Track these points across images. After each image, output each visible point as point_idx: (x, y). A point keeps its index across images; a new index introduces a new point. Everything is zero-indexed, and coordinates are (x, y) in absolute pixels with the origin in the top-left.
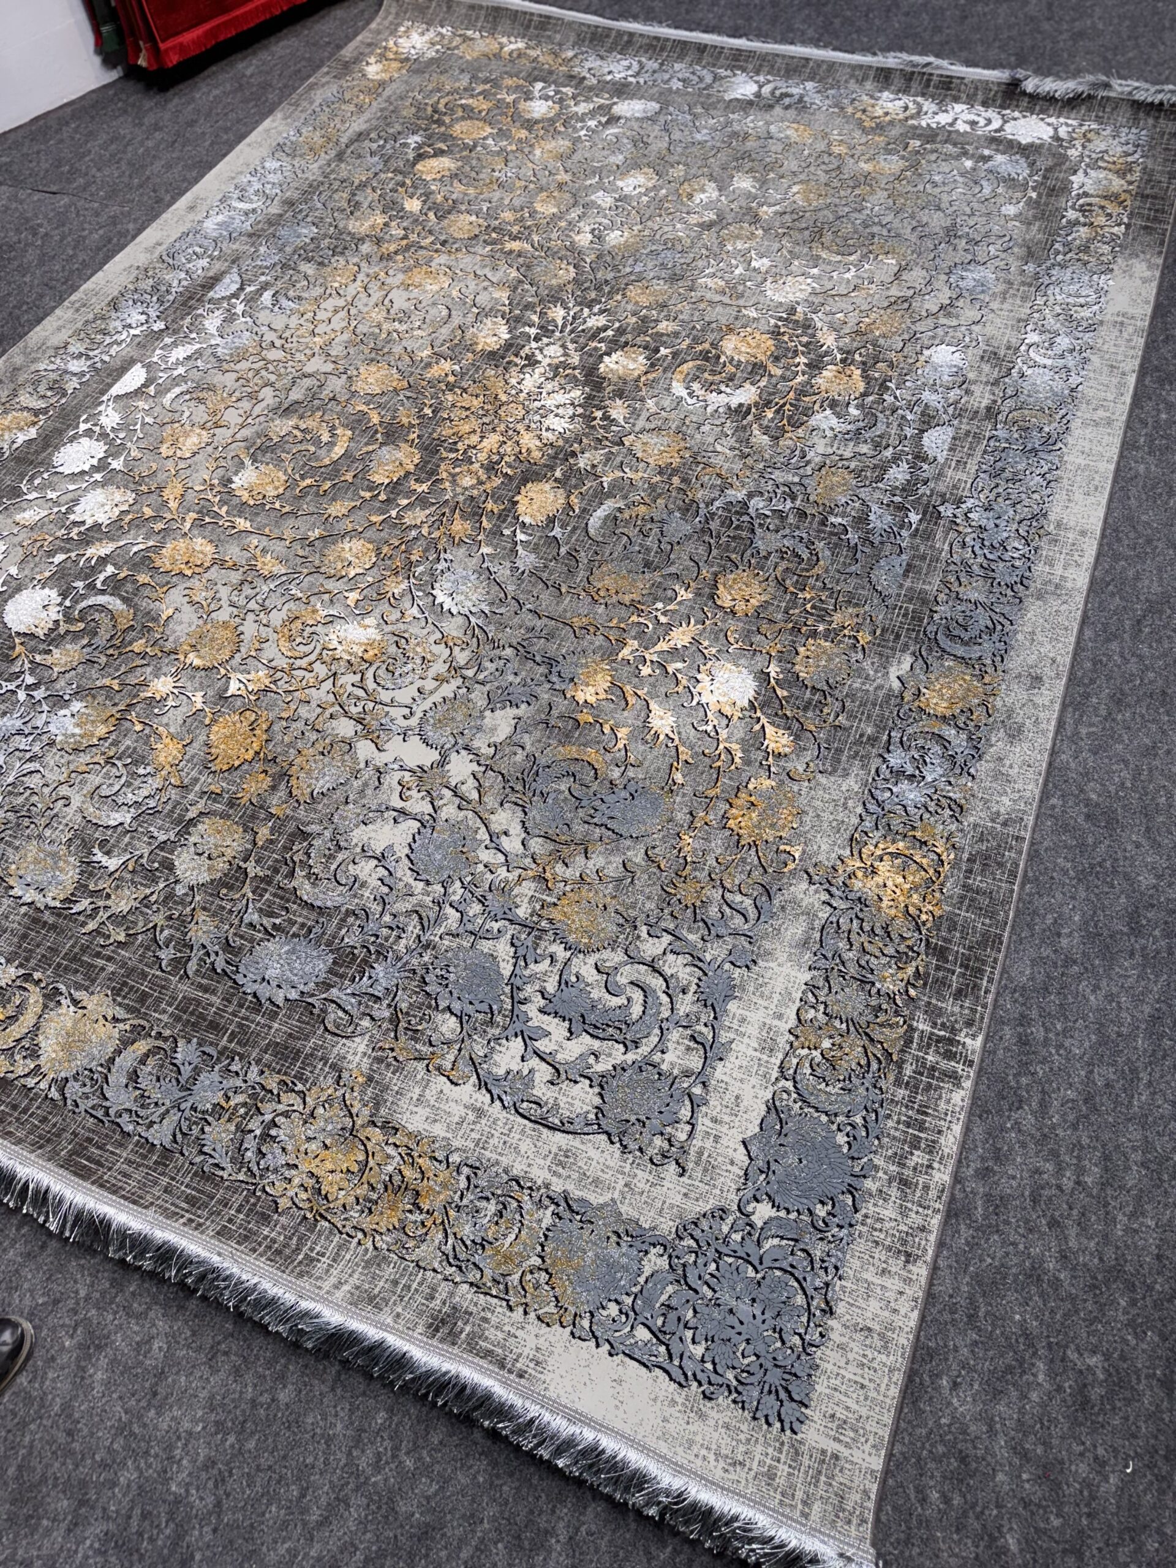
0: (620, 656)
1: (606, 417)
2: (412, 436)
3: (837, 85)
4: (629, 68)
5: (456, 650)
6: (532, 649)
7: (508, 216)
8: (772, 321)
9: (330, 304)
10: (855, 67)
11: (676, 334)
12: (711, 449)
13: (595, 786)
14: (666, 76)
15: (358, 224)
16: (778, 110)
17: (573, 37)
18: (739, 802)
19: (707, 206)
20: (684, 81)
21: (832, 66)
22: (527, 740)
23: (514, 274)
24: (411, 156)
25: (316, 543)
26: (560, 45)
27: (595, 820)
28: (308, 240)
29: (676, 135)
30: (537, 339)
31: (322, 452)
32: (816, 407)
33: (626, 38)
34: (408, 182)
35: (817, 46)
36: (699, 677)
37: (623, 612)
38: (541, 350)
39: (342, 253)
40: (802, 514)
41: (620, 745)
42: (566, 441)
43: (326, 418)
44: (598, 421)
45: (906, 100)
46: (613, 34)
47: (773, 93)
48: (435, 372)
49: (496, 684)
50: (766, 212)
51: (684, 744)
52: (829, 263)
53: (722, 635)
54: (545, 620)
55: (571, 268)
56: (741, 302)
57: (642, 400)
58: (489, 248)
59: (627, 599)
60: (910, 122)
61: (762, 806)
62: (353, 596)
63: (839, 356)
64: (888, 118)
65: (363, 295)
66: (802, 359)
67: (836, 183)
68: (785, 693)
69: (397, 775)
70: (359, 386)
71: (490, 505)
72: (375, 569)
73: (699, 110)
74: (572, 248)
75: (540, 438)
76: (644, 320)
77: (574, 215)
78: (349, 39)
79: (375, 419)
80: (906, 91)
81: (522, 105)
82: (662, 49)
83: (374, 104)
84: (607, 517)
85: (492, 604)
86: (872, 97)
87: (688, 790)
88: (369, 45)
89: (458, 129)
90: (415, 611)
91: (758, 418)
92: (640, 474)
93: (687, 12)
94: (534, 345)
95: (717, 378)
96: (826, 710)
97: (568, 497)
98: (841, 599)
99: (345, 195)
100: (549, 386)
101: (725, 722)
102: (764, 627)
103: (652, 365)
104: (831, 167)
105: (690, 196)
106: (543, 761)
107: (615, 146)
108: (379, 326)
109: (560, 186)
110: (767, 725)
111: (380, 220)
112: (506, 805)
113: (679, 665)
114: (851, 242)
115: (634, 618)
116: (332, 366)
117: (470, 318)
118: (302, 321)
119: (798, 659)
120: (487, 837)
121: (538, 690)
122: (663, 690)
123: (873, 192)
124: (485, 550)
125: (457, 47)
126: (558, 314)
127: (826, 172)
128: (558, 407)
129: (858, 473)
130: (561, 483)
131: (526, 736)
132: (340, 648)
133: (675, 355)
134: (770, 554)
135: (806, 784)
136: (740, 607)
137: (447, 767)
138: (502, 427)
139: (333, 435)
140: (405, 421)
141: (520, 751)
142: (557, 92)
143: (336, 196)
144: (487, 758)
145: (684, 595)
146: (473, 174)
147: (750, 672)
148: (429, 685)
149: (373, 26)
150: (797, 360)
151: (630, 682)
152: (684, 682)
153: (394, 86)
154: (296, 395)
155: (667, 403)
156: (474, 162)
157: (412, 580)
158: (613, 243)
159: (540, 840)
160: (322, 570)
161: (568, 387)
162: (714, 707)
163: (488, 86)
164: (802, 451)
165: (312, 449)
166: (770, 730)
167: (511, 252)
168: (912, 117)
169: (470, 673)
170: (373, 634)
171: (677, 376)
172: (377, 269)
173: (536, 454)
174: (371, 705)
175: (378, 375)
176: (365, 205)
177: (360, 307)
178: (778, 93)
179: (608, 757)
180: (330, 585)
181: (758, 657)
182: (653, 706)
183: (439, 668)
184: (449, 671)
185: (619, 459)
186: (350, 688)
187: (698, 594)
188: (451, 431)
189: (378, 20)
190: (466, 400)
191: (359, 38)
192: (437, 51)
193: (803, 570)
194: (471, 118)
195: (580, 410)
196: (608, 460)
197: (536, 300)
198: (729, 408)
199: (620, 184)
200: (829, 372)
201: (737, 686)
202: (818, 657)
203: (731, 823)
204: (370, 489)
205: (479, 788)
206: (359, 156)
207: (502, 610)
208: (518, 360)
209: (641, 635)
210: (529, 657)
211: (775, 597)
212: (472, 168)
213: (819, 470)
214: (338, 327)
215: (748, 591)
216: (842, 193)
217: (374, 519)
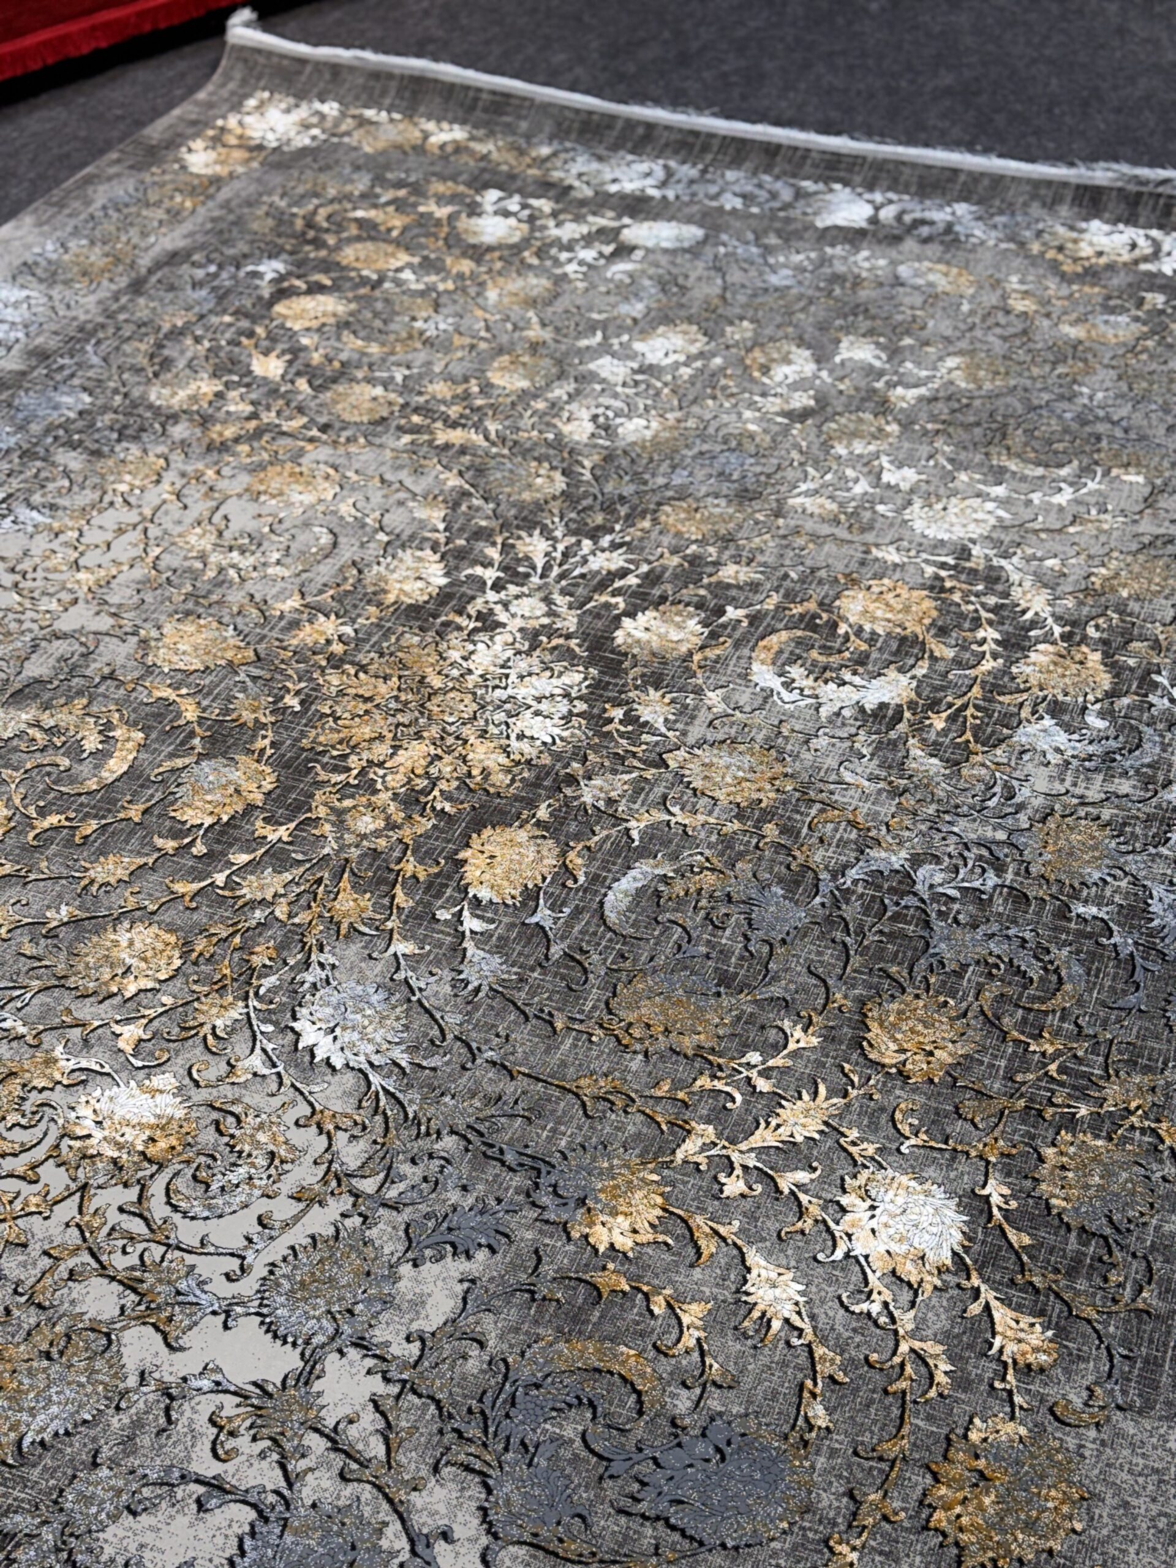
0: (680, 1155)
1: (630, 718)
2: (260, 744)
3: (1009, 208)
4: (648, 175)
5: (341, 1138)
6: (497, 1139)
7: (440, 389)
8: (930, 570)
9: (110, 519)
10: (1037, 184)
11: (754, 587)
12: (833, 777)
13: (639, 1430)
14: (713, 189)
15: (166, 392)
16: (910, 245)
17: (548, 127)
18: (955, 1471)
19: (799, 385)
20: (744, 196)
21: (998, 181)
22: (490, 1326)
23: (453, 481)
24: (266, 293)
25: (62, 932)
26: (528, 137)
27: (643, 1507)
28: (72, 415)
29: (735, 276)
30: (498, 586)
31: (85, 769)
32: (1025, 713)
33: (640, 131)
34: (260, 331)
35: (972, 150)
36: (845, 1200)
37: (682, 1070)
38: (506, 605)
39: (136, 438)
40: (1019, 898)
41: (689, 1340)
42: (557, 756)
43: (94, 709)
44: (616, 725)
45: (1130, 233)
46: (619, 125)
47: (899, 218)
48: (307, 635)
49: (424, 1208)
50: (904, 397)
51: (824, 1341)
52: (1024, 479)
53: (884, 1118)
54: (523, 1083)
55: (558, 476)
56: (870, 537)
57: (698, 691)
58: (406, 439)
59: (688, 1043)
60: (1144, 267)
61: (1001, 1480)
62: (131, 1033)
63: (1058, 630)
64: (1103, 260)
65: (174, 507)
66: (990, 634)
67: (1021, 355)
68: (1027, 1240)
69: (207, 1405)
70: (161, 657)
71: (410, 866)
72: (179, 982)
73: (773, 240)
74: (559, 443)
75: (506, 750)
76: (695, 561)
77: (559, 392)
78: (157, 113)
79: (190, 713)
80: (1131, 220)
81: (464, 223)
82: (705, 148)
83: (201, 210)
84: (640, 892)
85: (412, 1049)
86: (1072, 228)
87: (840, 1441)
88: (194, 123)
89: (349, 255)
90: (256, 1062)
91: (919, 728)
92: (701, 818)
93: (744, 98)
94: (492, 596)
95: (835, 660)
96: (1114, 1277)
97: (563, 854)
98: (1115, 1056)
99: (143, 347)
100: (522, 664)
101: (906, 1296)
102: (969, 1106)
103: (713, 635)
104: (1011, 330)
105: (765, 370)
106: (525, 1373)
107: (629, 289)
108: (203, 557)
109: (535, 347)
110: (994, 1304)
111: (207, 387)
112: (446, 1471)
113: (803, 1176)
114: (1059, 447)
115: (704, 1082)
116: (111, 621)
117: (373, 550)
118: (55, 545)
119: (1045, 1170)
120: (403, 1544)
121: (512, 1221)
122: (772, 1226)
123: (1089, 371)
124: (402, 947)
125: (348, 133)
126: (535, 547)
127: (1004, 339)
128: (539, 700)
129: (1119, 828)
130: (551, 829)
131: (488, 1319)
132: (98, 1134)
133: (755, 619)
134: (964, 967)
135: (1092, 1433)
136: (917, 1065)
137: (317, 1386)
138: (435, 731)
139: (107, 740)
140: (247, 716)
141: (474, 1351)
142: (524, 206)
143: (127, 348)
144: (405, 1366)
145: (801, 1039)
146: (378, 323)
147: (950, 1194)
148: (283, 1209)
149: (201, 95)
150: (981, 634)
151: (702, 1210)
152: (815, 1210)
153: (237, 185)
154: (36, 668)
155: (744, 698)
156: (379, 306)
157: (253, 1002)
158: (632, 438)
159: (522, 1552)
160: (71, 982)
161: (558, 667)
162: (880, 1265)
163: (402, 193)
164: (1006, 786)
165: (65, 762)
166: (1002, 1315)
167: (447, 446)
168: (1146, 259)
169: (368, 1186)
170: (169, 1106)
171: (760, 654)
172: (200, 466)
173: (500, 779)
174: (157, 1251)
175: (199, 639)
176: (181, 363)
177: (168, 524)
178: (907, 219)
179: (665, 1366)
180: (85, 1011)
181: (962, 1165)
182: (753, 1257)
183: (305, 1174)
184: (324, 1181)
185: (659, 791)
186: (113, 1217)
187: (829, 1037)
188: (336, 737)
189: (210, 87)
190: (366, 684)
191: (176, 112)
192: (314, 138)
193: (1033, 999)
194: (371, 238)
195: (581, 706)
196: (638, 791)
197: (494, 524)
198: (862, 710)
199: (638, 346)
200: (1041, 656)
201: (925, 1222)
202: (1083, 1169)
203: (940, 1517)
204: (175, 834)
205: (387, 1434)
206: (172, 288)
207: (435, 1061)
208: (462, 621)
209: (719, 1115)
210: (491, 1154)
211: (983, 1050)
212: (376, 315)
213: (1043, 820)
214: (124, 557)
215: (928, 1036)
216: (1036, 371)
217: (180, 888)
